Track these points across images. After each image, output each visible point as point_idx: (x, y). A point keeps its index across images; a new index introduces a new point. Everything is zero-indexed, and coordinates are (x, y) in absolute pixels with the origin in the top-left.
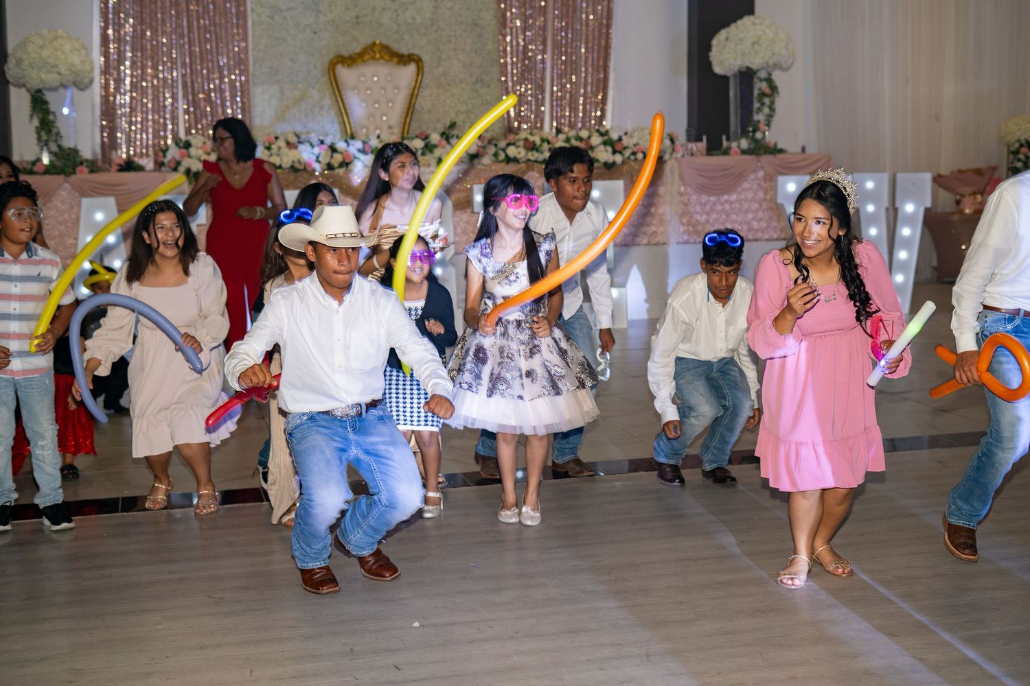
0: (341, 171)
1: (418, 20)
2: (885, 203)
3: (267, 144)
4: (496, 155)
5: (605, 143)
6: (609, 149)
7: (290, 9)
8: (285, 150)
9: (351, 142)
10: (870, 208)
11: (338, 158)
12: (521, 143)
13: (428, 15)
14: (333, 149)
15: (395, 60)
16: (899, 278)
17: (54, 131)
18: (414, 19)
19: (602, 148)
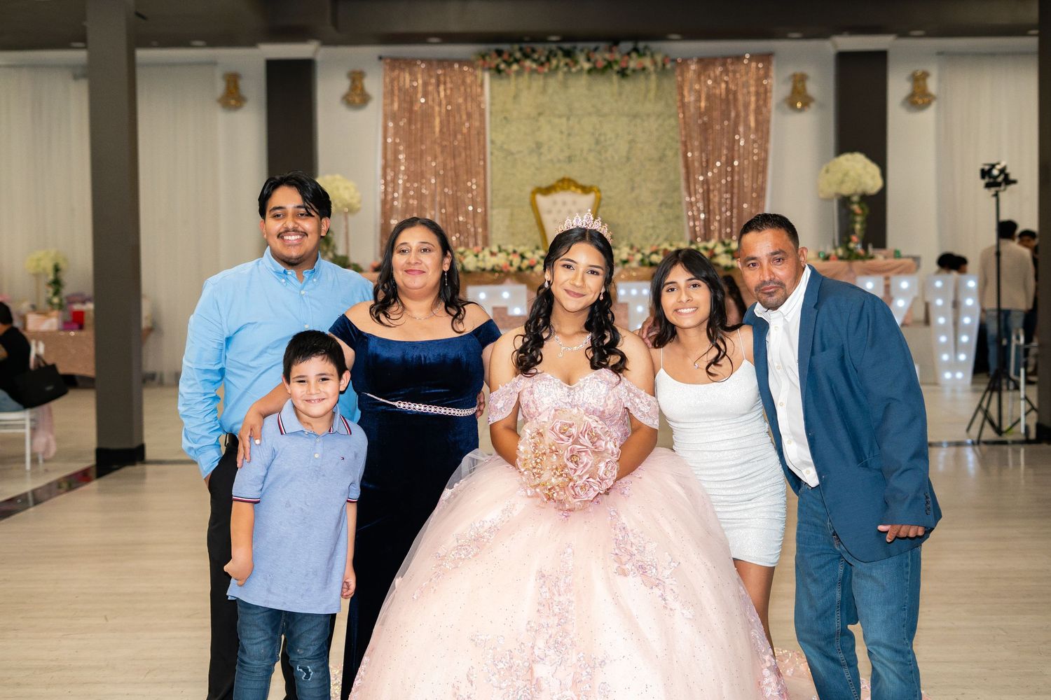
0: (528, 272)
1: (616, 158)
2: (951, 297)
3: (475, 252)
4: (642, 261)
5: (727, 252)
6: (730, 256)
7: (520, 152)
8: (488, 257)
9: (537, 252)
10: (939, 302)
11: (526, 263)
12: (661, 252)
13: (624, 154)
14: (523, 257)
15: (579, 191)
16: (962, 357)
17: (332, 243)
18: (613, 157)
19: (724, 256)
